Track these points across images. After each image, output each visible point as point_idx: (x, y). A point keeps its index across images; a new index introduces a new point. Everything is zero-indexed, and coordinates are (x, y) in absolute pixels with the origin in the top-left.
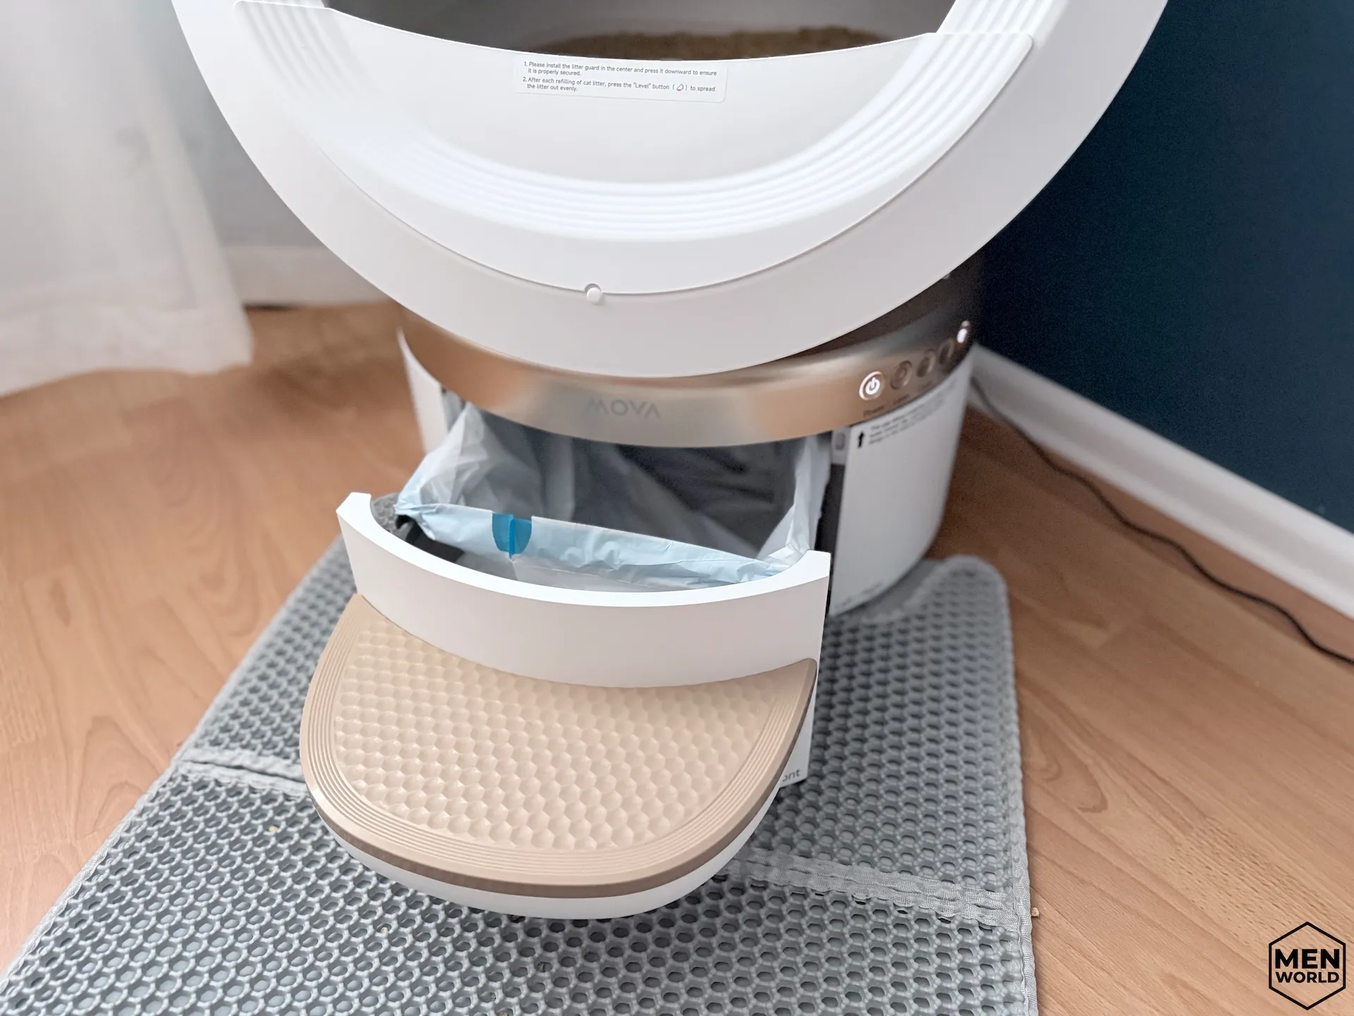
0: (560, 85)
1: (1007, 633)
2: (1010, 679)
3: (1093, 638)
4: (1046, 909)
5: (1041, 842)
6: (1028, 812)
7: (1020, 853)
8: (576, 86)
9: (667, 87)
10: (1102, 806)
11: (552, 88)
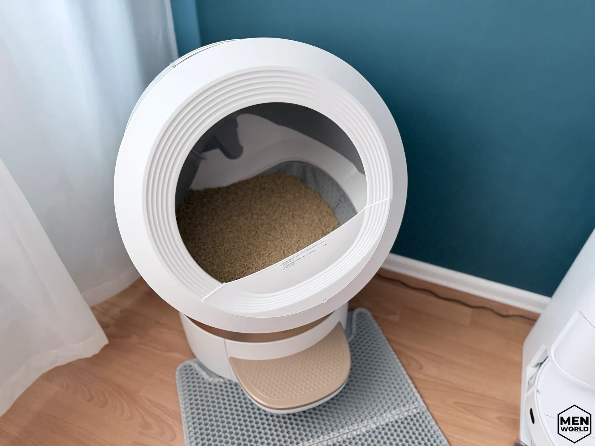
0: (291, 264)
1: (378, 328)
2: (386, 342)
3: (395, 318)
4: (428, 401)
5: (418, 385)
6: (411, 378)
7: (414, 390)
8: (295, 262)
9: (305, 252)
10: (421, 368)
11: (289, 266)
